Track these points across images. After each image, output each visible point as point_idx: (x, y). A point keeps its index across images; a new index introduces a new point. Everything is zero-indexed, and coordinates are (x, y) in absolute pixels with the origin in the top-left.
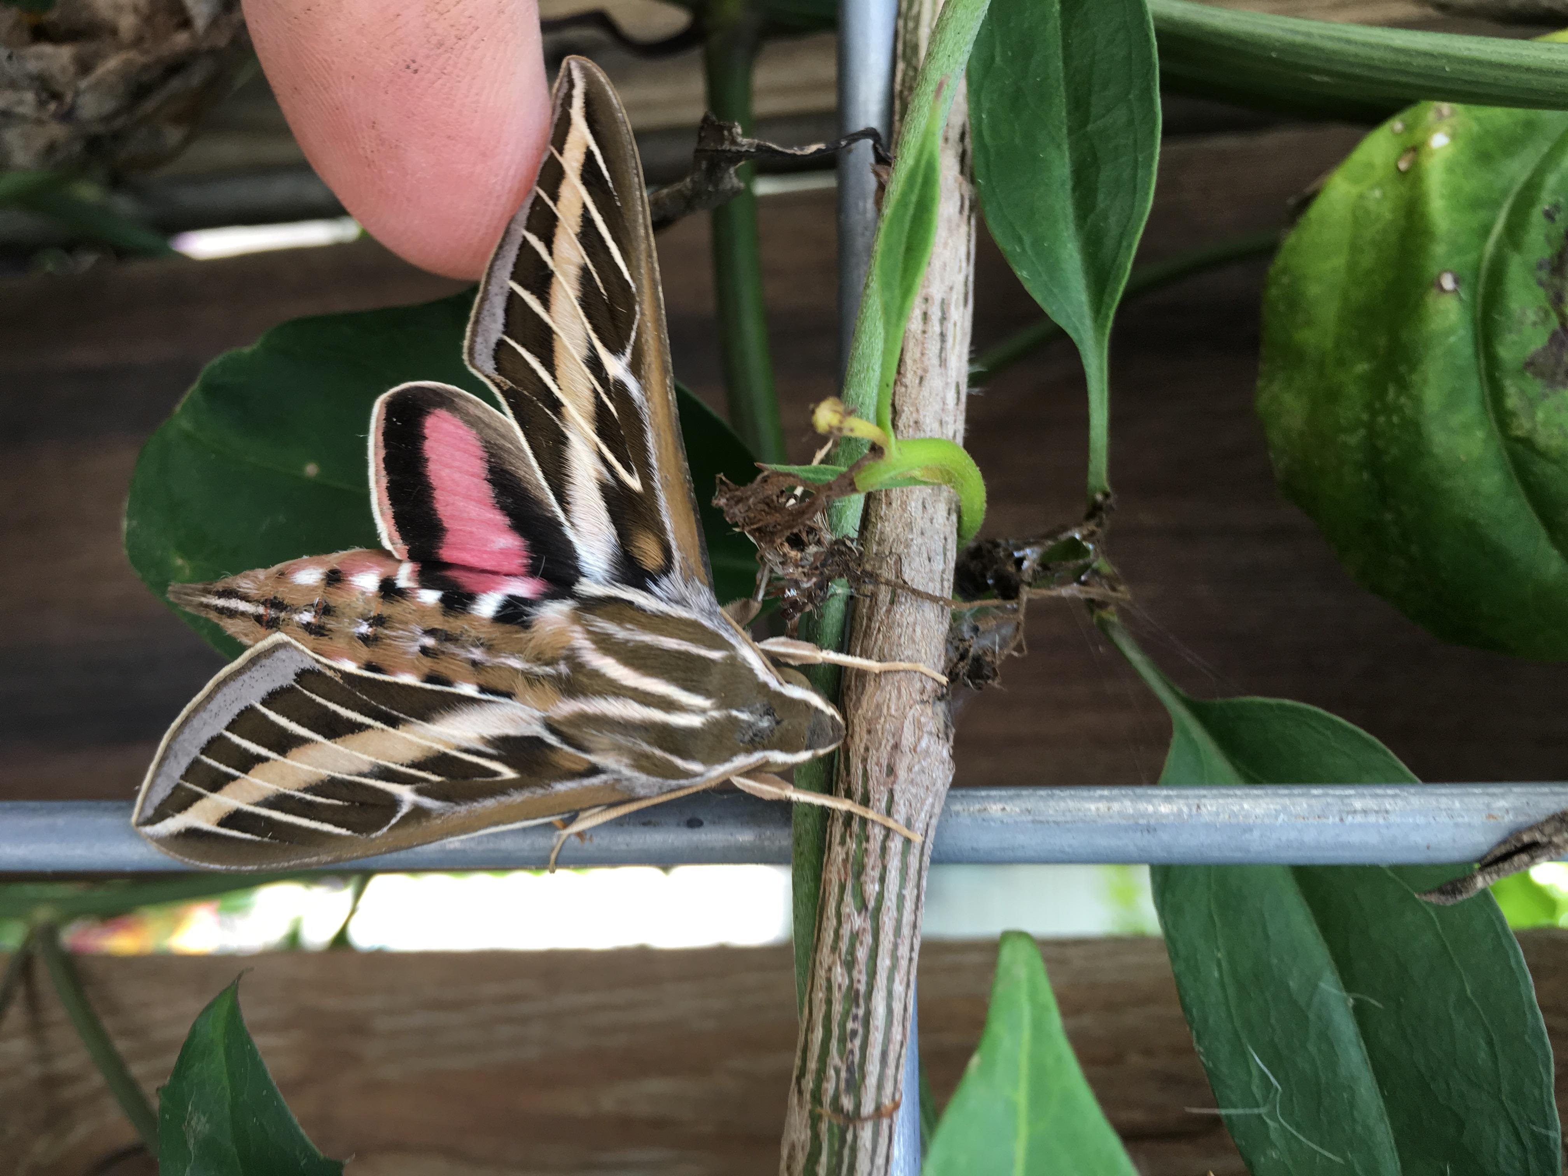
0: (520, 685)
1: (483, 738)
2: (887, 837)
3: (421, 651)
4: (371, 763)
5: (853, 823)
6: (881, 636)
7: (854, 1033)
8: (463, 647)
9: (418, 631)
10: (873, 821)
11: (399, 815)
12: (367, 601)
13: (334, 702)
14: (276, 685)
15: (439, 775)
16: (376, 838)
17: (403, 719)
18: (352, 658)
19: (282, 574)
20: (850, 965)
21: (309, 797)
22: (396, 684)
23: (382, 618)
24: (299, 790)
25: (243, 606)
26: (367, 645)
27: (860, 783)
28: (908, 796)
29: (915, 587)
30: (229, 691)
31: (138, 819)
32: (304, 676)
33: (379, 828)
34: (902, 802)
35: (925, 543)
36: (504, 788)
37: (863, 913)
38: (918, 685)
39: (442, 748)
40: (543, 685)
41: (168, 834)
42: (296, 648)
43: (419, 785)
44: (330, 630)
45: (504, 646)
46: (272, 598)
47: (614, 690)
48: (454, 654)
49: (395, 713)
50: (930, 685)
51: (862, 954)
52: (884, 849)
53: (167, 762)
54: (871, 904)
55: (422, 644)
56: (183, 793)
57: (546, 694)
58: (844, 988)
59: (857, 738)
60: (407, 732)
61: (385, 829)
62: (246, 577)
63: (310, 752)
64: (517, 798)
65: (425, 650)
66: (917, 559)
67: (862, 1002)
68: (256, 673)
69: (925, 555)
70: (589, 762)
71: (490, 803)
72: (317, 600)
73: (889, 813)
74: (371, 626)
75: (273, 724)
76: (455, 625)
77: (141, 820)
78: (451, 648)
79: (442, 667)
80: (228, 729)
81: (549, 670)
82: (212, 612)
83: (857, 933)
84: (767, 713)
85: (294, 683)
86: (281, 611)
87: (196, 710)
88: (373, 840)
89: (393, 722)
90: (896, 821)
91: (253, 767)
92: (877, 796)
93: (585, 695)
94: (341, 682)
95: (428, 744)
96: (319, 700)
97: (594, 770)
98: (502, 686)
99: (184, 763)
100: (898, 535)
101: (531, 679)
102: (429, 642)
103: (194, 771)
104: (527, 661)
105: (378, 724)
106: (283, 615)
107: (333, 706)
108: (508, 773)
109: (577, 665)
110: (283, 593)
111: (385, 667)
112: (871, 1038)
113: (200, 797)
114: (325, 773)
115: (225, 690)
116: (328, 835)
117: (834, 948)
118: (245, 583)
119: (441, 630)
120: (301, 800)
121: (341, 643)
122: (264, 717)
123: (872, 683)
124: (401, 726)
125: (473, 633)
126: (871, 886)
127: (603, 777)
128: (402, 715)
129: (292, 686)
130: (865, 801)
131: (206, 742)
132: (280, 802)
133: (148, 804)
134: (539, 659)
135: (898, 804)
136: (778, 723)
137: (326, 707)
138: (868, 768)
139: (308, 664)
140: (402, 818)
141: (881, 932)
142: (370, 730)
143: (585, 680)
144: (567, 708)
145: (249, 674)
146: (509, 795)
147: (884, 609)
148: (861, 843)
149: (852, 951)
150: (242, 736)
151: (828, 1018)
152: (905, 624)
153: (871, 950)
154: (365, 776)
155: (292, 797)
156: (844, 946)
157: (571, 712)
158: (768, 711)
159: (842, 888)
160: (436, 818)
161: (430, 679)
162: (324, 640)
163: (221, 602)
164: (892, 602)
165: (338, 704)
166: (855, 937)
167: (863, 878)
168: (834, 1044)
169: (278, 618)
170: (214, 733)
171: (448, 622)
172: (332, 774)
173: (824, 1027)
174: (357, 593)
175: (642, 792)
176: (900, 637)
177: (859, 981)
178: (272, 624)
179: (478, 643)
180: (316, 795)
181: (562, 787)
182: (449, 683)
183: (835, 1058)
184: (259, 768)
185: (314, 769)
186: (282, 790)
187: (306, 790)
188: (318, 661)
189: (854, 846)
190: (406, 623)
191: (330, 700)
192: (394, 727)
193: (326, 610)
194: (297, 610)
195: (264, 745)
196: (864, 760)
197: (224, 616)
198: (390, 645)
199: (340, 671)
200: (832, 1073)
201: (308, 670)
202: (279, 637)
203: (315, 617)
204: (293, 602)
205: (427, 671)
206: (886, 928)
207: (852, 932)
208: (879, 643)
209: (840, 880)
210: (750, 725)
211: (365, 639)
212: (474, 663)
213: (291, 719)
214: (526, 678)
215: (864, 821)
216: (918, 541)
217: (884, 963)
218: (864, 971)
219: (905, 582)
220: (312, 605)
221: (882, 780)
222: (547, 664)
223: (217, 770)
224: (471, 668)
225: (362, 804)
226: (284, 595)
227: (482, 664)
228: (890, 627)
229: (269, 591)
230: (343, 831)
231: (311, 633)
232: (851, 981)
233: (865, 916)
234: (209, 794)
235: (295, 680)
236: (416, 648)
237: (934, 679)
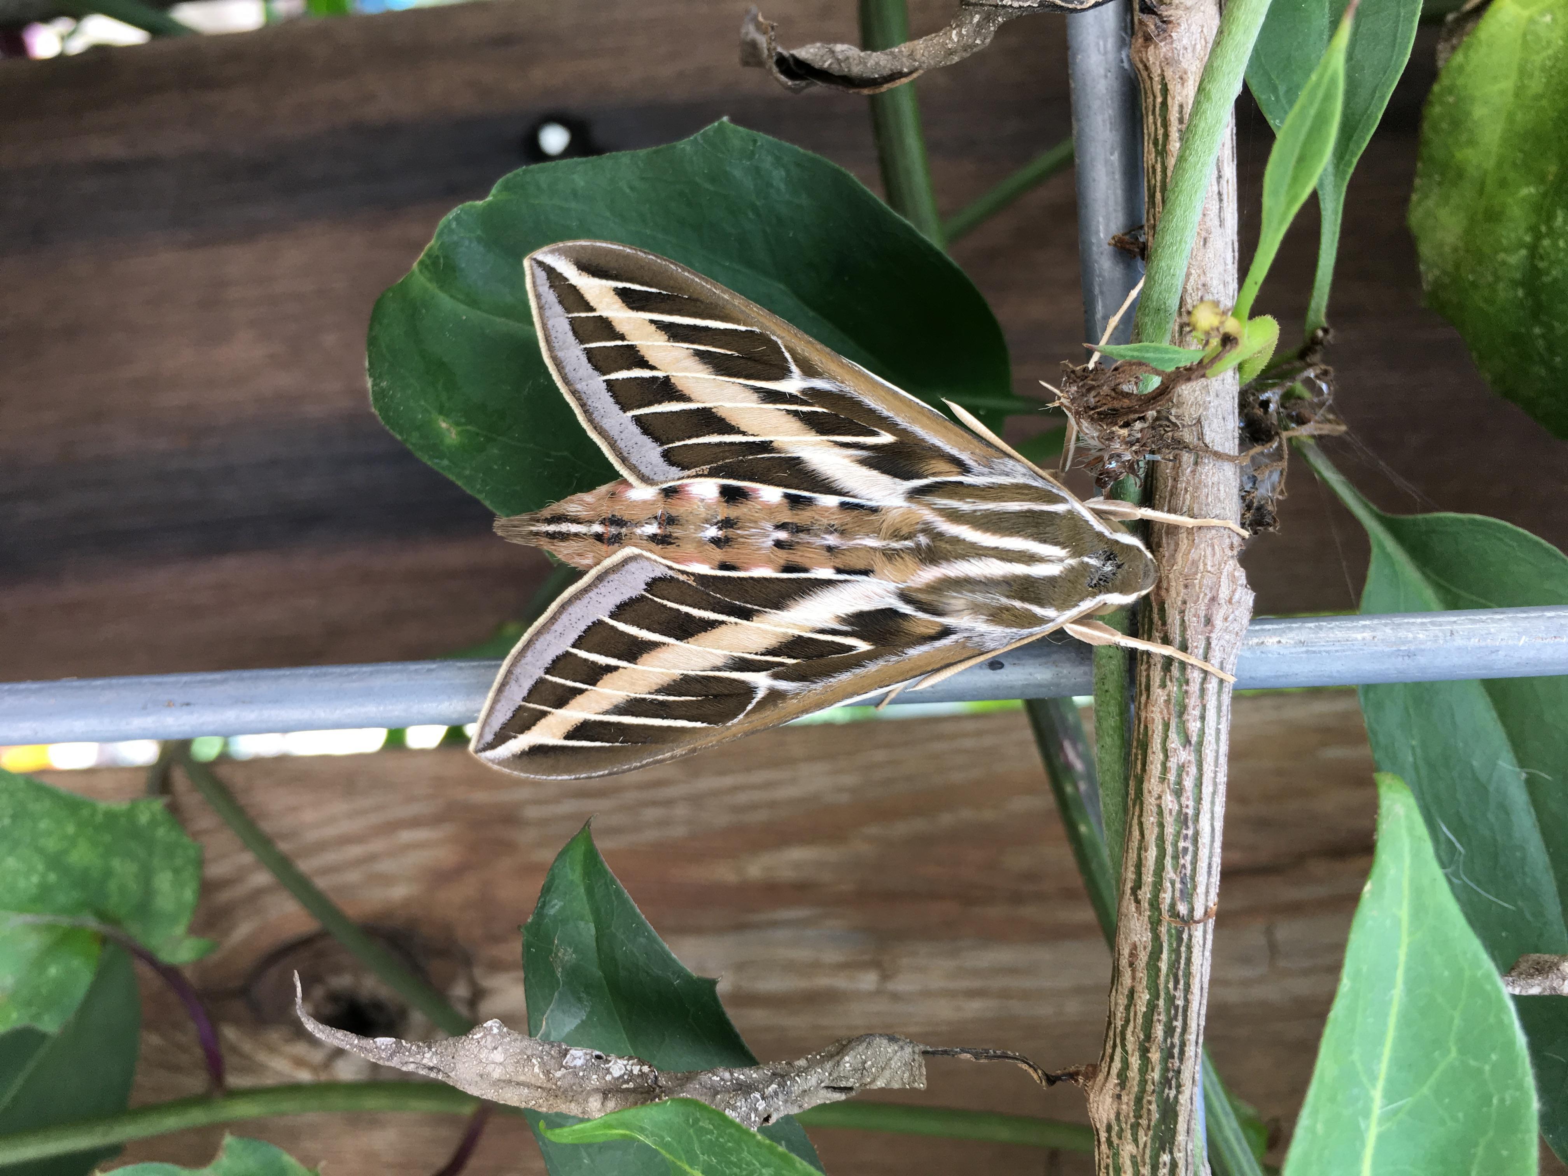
0: (879, 562)
1: (838, 617)
2: (1204, 679)
3: (775, 545)
4: (725, 656)
5: (1173, 668)
6: (1188, 496)
7: (1186, 850)
8: (816, 535)
9: (769, 527)
10: (1192, 665)
11: (754, 702)
12: (708, 507)
13: (686, 605)
14: (625, 597)
15: (794, 658)
16: (733, 725)
17: (757, 611)
18: (703, 561)
19: (613, 495)
20: (1178, 793)
21: (660, 698)
22: (752, 578)
23: (730, 520)
24: (650, 693)
25: (574, 528)
26: (719, 547)
27: (1178, 632)
28: (1223, 642)
29: (1215, 448)
30: (576, 610)
31: (476, 746)
32: (653, 585)
33: (735, 716)
34: (1217, 648)
35: (1220, 405)
36: (859, 661)
37: (1188, 747)
38: (1227, 541)
39: (797, 632)
40: (902, 558)
41: (510, 755)
42: (648, 559)
43: (776, 669)
44: (677, 538)
45: (857, 529)
46: (610, 516)
47: (976, 551)
48: (808, 543)
49: (749, 606)
50: (1236, 541)
51: (1189, 783)
52: (1203, 691)
53: (508, 687)
54: (1194, 739)
55: (775, 538)
56: (526, 714)
57: (907, 566)
58: (1174, 813)
59: (1173, 593)
60: (761, 622)
61: (741, 716)
62: (572, 502)
63: (661, 655)
64: (872, 667)
65: (779, 544)
66: (1215, 420)
67: (1190, 824)
68: (603, 588)
69: (1220, 417)
70: (942, 625)
71: (845, 677)
72: (659, 512)
73: (1206, 658)
74: (720, 529)
75: (623, 634)
76: (803, 517)
77: (481, 746)
78: (804, 537)
79: (796, 558)
80: (574, 646)
81: (909, 543)
82: (543, 539)
83: (1183, 766)
84: (1108, 559)
85: (644, 593)
86: (622, 527)
87: (539, 633)
88: (729, 728)
89: (747, 615)
90: (1213, 665)
91: (602, 678)
92: (1195, 644)
93: (948, 560)
94: (694, 584)
95: (783, 630)
96: (670, 604)
97: (946, 632)
98: (861, 565)
99: (527, 684)
100: (1196, 398)
101: (890, 555)
102: (783, 535)
103: (538, 691)
104: (884, 540)
105: (732, 619)
106: (624, 530)
107: (684, 609)
108: (863, 646)
109: (937, 536)
110: (619, 510)
111: (738, 565)
112: (1200, 853)
113: (544, 714)
114: (677, 673)
115: (571, 609)
116: (683, 730)
117: (1163, 780)
118: (573, 505)
119: (792, 523)
120: (652, 701)
121: (689, 548)
122: (613, 628)
123: (1185, 541)
124: (755, 618)
125: (825, 521)
126: (1194, 724)
127: (953, 637)
128: (756, 607)
129: (643, 596)
130: (1184, 648)
131: (550, 662)
132: (634, 706)
133: (487, 729)
134: (896, 536)
135: (1214, 651)
136: (1119, 567)
137: (678, 610)
138: (1186, 618)
139: (659, 572)
140: (758, 703)
141: (1204, 763)
142: (724, 626)
143: (948, 547)
144: (929, 574)
145: (596, 590)
146: (863, 666)
147: (1189, 470)
148: (1181, 686)
149: (1179, 782)
150: (589, 651)
151: (1161, 838)
152: (1210, 483)
153: (1196, 779)
154: (719, 669)
155: (644, 700)
156: (1172, 777)
157: (933, 578)
158: (1109, 557)
159: (1167, 726)
160: (792, 698)
161: (787, 569)
162: (671, 548)
163: (552, 528)
164: (1196, 463)
165: (690, 606)
166: (1181, 768)
167: (1185, 717)
168: (1168, 862)
169: (620, 534)
170: (559, 652)
171: (797, 515)
172: (685, 672)
173: (1157, 846)
174: (696, 501)
175: (992, 645)
176: (1207, 497)
177: (1187, 806)
178: (617, 540)
179: (830, 529)
180: (669, 695)
181: (914, 652)
182: (806, 570)
183: (1170, 873)
184: (608, 678)
185: (667, 671)
186: (633, 695)
187: (658, 691)
188: (670, 568)
189: (1175, 688)
190: (756, 522)
191: (682, 604)
192: (748, 620)
193: (671, 521)
194: (639, 524)
195: (614, 656)
196: (1182, 612)
197: (555, 541)
198: (743, 543)
199: (693, 574)
200: (1169, 885)
201: (660, 578)
202: (629, 551)
203: (660, 528)
204: (634, 518)
205: (782, 562)
206: (1209, 759)
207: (1178, 764)
208: (1187, 503)
209: (1163, 719)
210: (1098, 569)
211: (716, 541)
212: (830, 549)
213: (640, 626)
214: (884, 554)
215: (1183, 665)
216: (1214, 403)
217: (1207, 790)
218: (1191, 798)
219: (1206, 446)
220: (656, 518)
221: (1199, 630)
222: (906, 539)
223: (563, 686)
224: (828, 554)
225: (715, 696)
226: (623, 513)
227: (837, 548)
228: (1196, 489)
229: (606, 510)
230: (698, 724)
231: (658, 544)
232: (1181, 806)
233: (1190, 751)
234: (553, 710)
235: (645, 590)
236: (771, 543)
237: (1238, 534)
